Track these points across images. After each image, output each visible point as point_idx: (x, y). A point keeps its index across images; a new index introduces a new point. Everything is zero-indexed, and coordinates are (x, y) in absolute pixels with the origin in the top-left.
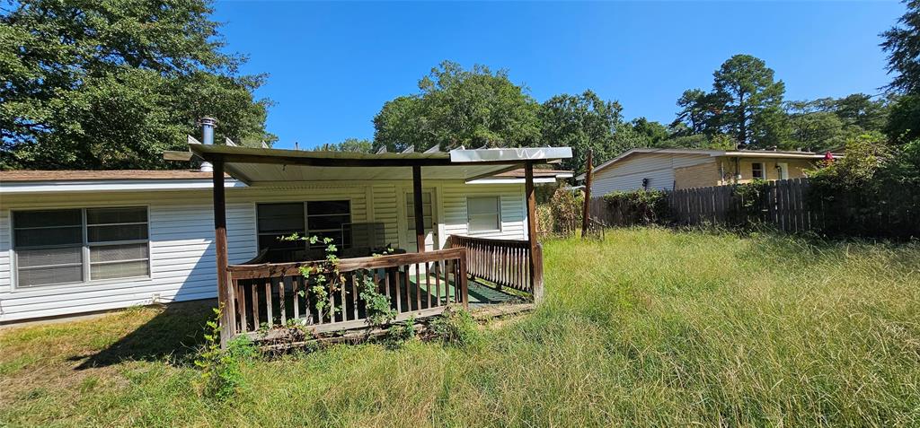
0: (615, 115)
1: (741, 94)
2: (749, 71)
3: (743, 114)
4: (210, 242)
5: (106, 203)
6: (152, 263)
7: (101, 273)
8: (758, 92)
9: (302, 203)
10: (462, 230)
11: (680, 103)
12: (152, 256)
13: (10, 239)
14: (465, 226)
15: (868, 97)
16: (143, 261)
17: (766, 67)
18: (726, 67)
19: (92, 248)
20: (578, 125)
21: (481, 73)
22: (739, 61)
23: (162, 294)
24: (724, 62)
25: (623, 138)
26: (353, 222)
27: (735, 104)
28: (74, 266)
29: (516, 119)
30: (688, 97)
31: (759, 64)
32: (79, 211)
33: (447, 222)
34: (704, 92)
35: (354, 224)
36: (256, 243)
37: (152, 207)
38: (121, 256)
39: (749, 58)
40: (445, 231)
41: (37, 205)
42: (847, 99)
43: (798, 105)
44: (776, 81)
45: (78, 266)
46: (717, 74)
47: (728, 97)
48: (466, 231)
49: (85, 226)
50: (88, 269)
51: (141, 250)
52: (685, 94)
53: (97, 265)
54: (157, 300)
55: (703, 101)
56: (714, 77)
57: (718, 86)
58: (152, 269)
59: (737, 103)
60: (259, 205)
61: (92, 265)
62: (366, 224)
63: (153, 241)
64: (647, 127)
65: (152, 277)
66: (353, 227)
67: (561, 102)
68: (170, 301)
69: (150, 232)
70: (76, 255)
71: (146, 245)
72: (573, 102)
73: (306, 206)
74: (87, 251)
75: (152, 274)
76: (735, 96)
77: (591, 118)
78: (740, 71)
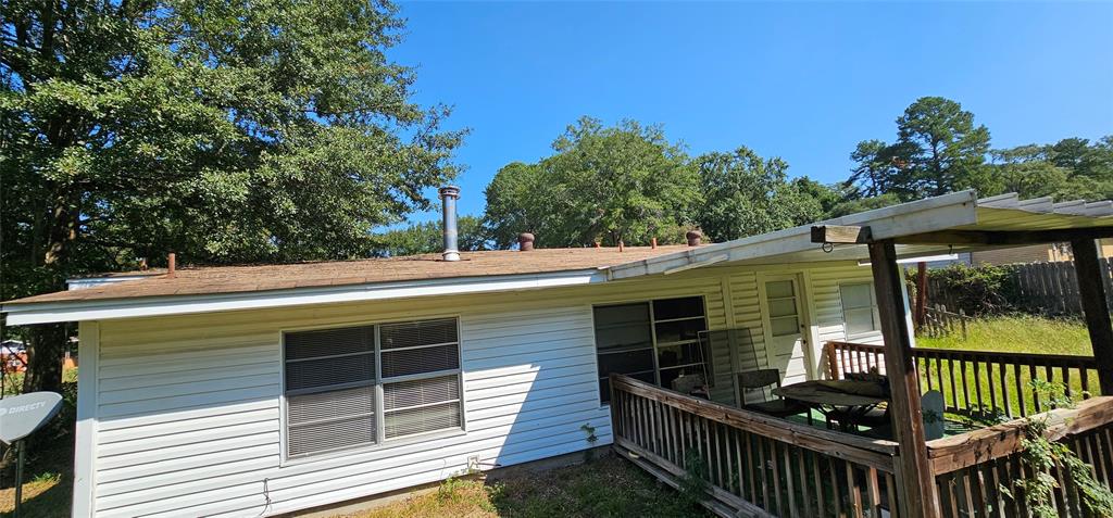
0: (780, 174)
1: (934, 144)
2: (942, 116)
3: (938, 167)
4: (538, 368)
5: (405, 314)
6: (467, 406)
7: (400, 427)
8: (955, 140)
9: (647, 303)
10: (837, 333)
11: (854, 157)
12: (466, 396)
13: (281, 379)
14: (840, 327)
15: (1086, 141)
16: (452, 404)
17: (963, 109)
18: (911, 112)
19: (386, 387)
20: (735, 188)
21: (630, 129)
22: (925, 105)
23: (482, 455)
24: (908, 106)
25: (790, 201)
26: (711, 328)
27: (926, 155)
28: (362, 418)
29: (675, 182)
30: (863, 150)
31: (954, 108)
32: (371, 328)
33: (821, 323)
34: (884, 143)
35: (714, 332)
36: (595, 368)
37: (465, 318)
38: (423, 397)
39: (940, 101)
40: (821, 335)
41: (316, 321)
42: (1059, 145)
43: (1005, 154)
44: (976, 126)
45: (368, 417)
46: (900, 121)
47: (915, 148)
48: (842, 335)
49: (379, 351)
50: (382, 422)
51: (449, 385)
52: (859, 146)
53: (392, 413)
54: (474, 467)
55: (885, 154)
56: (897, 125)
57: (904, 135)
58: (467, 416)
59: (929, 155)
60: (595, 308)
61: (387, 415)
62: (726, 331)
63: (467, 371)
64: (811, 189)
65: (467, 429)
66: (712, 337)
67: (711, 161)
68: (491, 467)
69: (463, 357)
70: (365, 400)
71: (457, 379)
72: (726, 160)
73: (651, 306)
74: (380, 390)
75: (467, 425)
76: (927, 146)
77: (750, 180)
78: (928, 116)
